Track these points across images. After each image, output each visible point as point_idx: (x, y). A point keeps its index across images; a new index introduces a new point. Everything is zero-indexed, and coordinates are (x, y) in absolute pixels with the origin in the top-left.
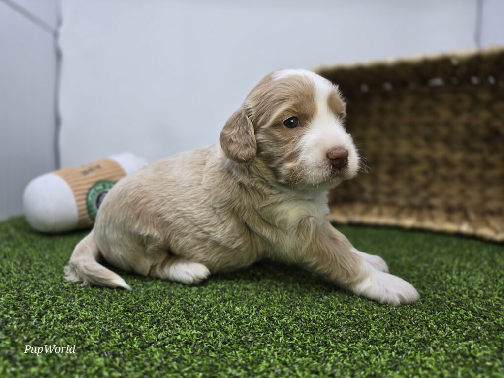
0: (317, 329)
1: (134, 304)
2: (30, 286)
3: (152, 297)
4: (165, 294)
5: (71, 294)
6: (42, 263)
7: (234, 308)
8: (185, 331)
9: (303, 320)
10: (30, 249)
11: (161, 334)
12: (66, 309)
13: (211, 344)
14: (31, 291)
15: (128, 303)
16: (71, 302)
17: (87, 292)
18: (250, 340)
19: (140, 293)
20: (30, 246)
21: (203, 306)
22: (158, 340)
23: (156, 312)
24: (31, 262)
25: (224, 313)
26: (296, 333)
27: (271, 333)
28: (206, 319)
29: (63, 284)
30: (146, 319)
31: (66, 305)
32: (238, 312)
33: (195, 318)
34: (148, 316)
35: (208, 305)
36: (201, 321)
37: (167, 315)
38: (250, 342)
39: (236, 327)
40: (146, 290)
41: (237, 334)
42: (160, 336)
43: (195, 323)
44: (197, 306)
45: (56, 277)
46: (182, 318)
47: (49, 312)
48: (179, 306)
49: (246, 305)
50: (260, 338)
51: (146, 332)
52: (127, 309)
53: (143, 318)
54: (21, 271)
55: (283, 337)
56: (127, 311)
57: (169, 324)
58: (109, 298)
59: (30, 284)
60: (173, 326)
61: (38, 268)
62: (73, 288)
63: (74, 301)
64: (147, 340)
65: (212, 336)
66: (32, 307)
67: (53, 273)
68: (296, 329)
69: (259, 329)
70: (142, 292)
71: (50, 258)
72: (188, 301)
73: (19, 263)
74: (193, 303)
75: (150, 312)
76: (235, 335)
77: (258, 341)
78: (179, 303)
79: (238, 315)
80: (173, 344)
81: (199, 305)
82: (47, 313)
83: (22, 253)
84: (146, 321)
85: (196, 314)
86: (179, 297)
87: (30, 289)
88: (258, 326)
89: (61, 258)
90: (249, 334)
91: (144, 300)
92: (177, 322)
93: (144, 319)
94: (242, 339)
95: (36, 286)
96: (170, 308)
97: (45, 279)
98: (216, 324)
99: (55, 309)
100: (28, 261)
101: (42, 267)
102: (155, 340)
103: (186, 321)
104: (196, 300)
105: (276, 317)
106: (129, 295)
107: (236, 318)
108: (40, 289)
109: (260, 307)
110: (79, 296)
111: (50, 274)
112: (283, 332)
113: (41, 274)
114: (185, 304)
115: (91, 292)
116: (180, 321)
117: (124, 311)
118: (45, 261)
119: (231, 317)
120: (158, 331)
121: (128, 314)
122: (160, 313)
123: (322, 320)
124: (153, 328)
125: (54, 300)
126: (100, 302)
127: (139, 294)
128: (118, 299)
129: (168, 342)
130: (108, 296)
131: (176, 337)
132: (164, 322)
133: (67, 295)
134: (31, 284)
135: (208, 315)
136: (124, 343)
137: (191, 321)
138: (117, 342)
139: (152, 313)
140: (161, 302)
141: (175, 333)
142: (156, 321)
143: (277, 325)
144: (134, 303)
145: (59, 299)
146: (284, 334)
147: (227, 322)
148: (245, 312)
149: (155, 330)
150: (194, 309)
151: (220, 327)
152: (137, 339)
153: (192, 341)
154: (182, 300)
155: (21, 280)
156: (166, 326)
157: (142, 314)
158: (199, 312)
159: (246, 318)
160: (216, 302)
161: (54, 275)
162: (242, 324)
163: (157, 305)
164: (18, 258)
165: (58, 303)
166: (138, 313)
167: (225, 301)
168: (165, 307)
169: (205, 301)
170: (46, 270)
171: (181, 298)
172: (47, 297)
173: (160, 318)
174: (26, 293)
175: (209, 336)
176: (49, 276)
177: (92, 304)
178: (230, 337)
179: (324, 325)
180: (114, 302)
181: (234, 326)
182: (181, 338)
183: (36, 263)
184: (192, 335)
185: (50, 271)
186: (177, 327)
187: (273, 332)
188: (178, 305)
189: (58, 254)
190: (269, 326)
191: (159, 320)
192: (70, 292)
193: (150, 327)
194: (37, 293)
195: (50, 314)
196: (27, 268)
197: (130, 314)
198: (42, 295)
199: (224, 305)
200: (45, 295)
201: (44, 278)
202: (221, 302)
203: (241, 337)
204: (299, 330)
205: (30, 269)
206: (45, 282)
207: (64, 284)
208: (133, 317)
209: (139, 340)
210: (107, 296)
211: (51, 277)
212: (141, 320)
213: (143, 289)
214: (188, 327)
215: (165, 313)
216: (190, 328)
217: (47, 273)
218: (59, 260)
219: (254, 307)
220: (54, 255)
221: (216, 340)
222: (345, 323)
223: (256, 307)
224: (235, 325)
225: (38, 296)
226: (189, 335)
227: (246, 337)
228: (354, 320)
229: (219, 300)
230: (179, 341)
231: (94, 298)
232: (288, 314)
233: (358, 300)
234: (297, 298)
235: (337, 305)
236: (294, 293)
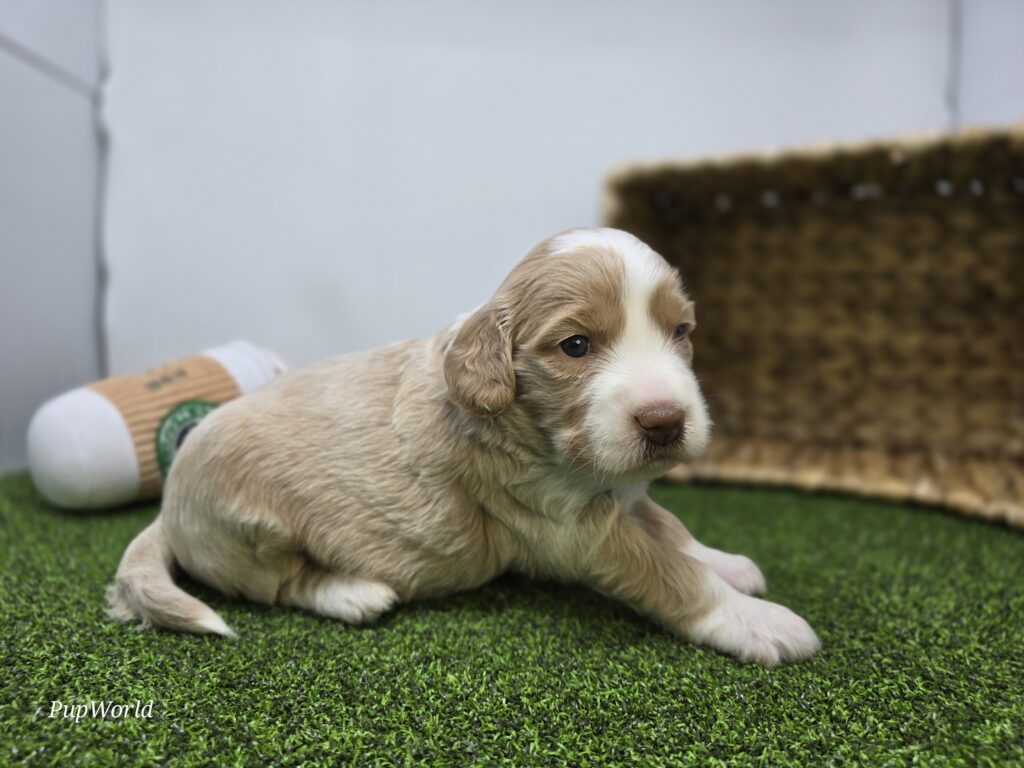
0: (608, 724)
1: (242, 671)
2: (34, 633)
3: (279, 654)
4: (306, 645)
5: (116, 648)
6: (62, 579)
7: (444, 675)
8: (339, 730)
9: (580, 702)
10: (41, 547)
11: (292, 738)
12: (103, 684)
13: (390, 761)
14: (35, 642)
15: (230, 668)
16: (114, 666)
17: (148, 645)
18: (469, 750)
19: (257, 644)
20: (42, 540)
21: (382, 673)
22: (284, 751)
23: (286, 687)
24: (39, 576)
25: (423, 688)
26: (565, 733)
27: (514, 733)
28: (384, 702)
29: (100, 627)
30: (264, 704)
31: (103, 675)
32: (452, 685)
33: (363, 702)
34: (269, 696)
35: (391, 670)
36: (374, 707)
37: (306, 694)
38: (470, 754)
39: (445, 721)
40: (269, 637)
41: (445, 736)
42: (287, 745)
43: (362, 712)
44: (369, 674)
45: (89, 610)
46: (337, 700)
47: (68, 691)
48: (333, 674)
49: (469, 668)
50: (491, 745)
51: (261, 733)
52: (226, 682)
53: (258, 702)
54: (18, 597)
55: (537, 742)
56: (227, 686)
57: (309, 717)
58: (192, 657)
59: (33, 626)
60: (318, 719)
61: (52, 591)
62: (121, 634)
63: (121, 665)
64: (261, 752)
65: (393, 742)
66: (36, 678)
67: (83, 600)
68: (565, 723)
69: (490, 725)
70: (260, 642)
71: (79, 566)
72: (353, 662)
73: (14, 579)
74: (361, 666)
75: (273, 688)
76: (440, 738)
77: (486, 751)
78: (333, 665)
79: (451, 692)
80: (314, 761)
81: (373, 670)
82: (64, 693)
83: (22, 557)
84: (261, 710)
85: (367, 692)
86: (335, 653)
87: (33, 640)
88: (489, 718)
89: (102, 566)
90: (469, 737)
91: (262, 659)
92: (327, 710)
93: (259, 705)
94: (454, 748)
95: (46, 631)
96: (315, 678)
97: (66, 616)
98: (404, 715)
99: (82, 684)
100: (33, 574)
101: (61, 587)
102: (277, 753)
103: (344, 709)
104: (369, 658)
105: (528, 696)
106: (234, 648)
107: (445, 700)
108: (53, 638)
109: (497, 672)
110: (133, 654)
111: (78, 602)
112: (537, 732)
113: (57, 605)
114: (346, 668)
115: (157, 644)
116: (330, 708)
117: (220, 685)
118: (68, 573)
119: (437, 698)
120: (285, 731)
121: (228, 692)
122: (292, 691)
123: (619, 702)
124: (276, 725)
125: (80, 662)
126: (173, 666)
127: (254, 646)
128: (210, 659)
129: (303, 756)
130: (191, 651)
131: (321, 744)
132: (301, 712)
133: (108, 651)
134: (37, 626)
135: (389, 693)
136: (214, 759)
137: (354, 707)
138: (200, 758)
139: (277, 691)
140: (298, 666)
141: (319, 736)
142: (282, 708)
143: (528, 713)
144: (243, 667)
145: (89, 660)
146: (540, 735)
147: (428, 709)
148: (466, 684)
149: (281, 729)
150: (363, 681)
151: (413, 720)
152: (242, 749)
153: (353, 755)
154: (340, 659)
155: (17, 618)
156: (302, 721)
157: (258, 692)
158: (372, 687)
159: (467, 699)
160: (409, 664)
161: (84, 606)
162: (457, 713)
163: (289, 671)
164: (14, 566)
165: (88, 670)
166: (249, 691)
167: (428, 660)
168: (305, 675)
169: (387, 662)
170: (69, 595)
171: (339, 656)
172: (67, 655)
173: (292, 702)
174: (25, 649)
175: (387, 742)
176: (75, 608)
177: (157, 672)
178: (429, 743)
179: (623, 713)
180: (201, 667)
181: (441, 718)
182: (331, 747)
183: (50, 579)
184: (354, 740)
185: (76, 596)
186: (324, 721)
187: (517, 730)
188: (331, 671)
189: (96, 558)
190: (510, 718)
191: (290, 706)
192: (114, 644)
193: (271, 723)
194: (47, 648)
195: (69, 695)
196: (31, 589)
197: (231, 693)
198: (58, 651)
199: (425, 670)
200: (63, 651)
201: (63, 613)
202: (418, 663)
203: (451, 744)
204: (570, 725)
205: (37, 593)
206: (64, 622)
207: (104, 626)
208: (238, 700)
209: (247, 753)
210: (188, 653)
211: (78, 610)
212: (253, 707)
213: (263, 635)
214: (347, 722)
215: (303, 690)
216: (351, 724)
217: (71, 601)
218: (98, 570)
219: (485, 673)
220: (89, 558)
221: (400, 751)
222: (665, 708)
223: (488, 673)
224: (443, 715)
225: (49, 655)
226: (347, 739)
227: (461, 744)
228: (685, 702)
229: (415, 657)
230: (326, 754)
231: (161, 658)
232: (552, 688)
233: (696, 655)
234: (574, 651)
235: (654, 666)
236: (569, 641)
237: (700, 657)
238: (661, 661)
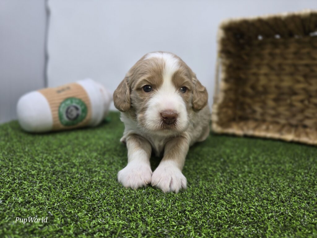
0: (222, 226)
1: (79, 192)
2: (7, 172)
3: (94, 187)
4: (104, 184)
5: (35, 180)
6: (22, 154)
7: (155, 200)
8: (113, 220)
9: (210, 216)
10: (18, 143)
11: (94, 222)
12: (27, 193)
13: (132, 235)
14: (7, 175)
15: (75, 190)
16: (33, 186)
17: (46, 179)
18: (165, 233)
19: (86, 182)
20: (19, 141)
21: (131, 198)
22: (90, 227)
23: (94, 200)
24: (15, 152)
25: (146, 205)
26: (204, 229)
27: (183, 227)
28: (131, 209)
29: (31, 172)
30: (85, 206)
31: (27, 190)
32: (158, 204)
33: (123, 208)
34: (87, 203)
35: (135, 197)
36: (127, 211)
37: (102, 204)
38: (165, 235)
39: (155, 219)
40: (91, 180)
41: (155, 226)
42: (92, 224)
43: (122, 213)
44: (126, 197)
45: (29, 165)
46: (113, 207)
47: (14, 195)
48: (112, 196)
49: (165, 198)
50: (174, 231)
51: (82, 218)
52: (72, 196)
53: (83, 205)
54: (6, 159)
55: (193, 232)
56: (72, 198)
57: (101, 213)
58: (61, 185)
59: (8, 170)
60: (105, 214)
61: (18, 158)
62: (38, 175)
63: (35, 186)
64: (81, 226)
65: (134, 227)
66: (4, 189)
67: (27, 162)
68: (205, 224)
69: (173, 223)
70: (87, 181)
71: (29, 150)
72: (120, 192)
73: (6, 153)
74: (123, 194)
75: (89, 200)
76: (153, 227)
77: (172, 234)
78: (113, 193)
79: (157, 207)
80: (102, 232)
81: (128, 196)
82: (12, 195)
83: (11, 146)
84: (84, 209)
85: (125, 205)
86: (114, 188)
87: (6, 175)
88: (173, 219)
89: (37, 151)
90: (165, 227)
91: (87, 188)
92: (109, 211)
93: (83, 206)
94: (159, 231)
95: (12, 172)
96: (106, 197)
97: (21, 167)
98: (139, 216)
99: (19, 192)
100: (13, 152)
101: (21, 157)
102: (87, 227)
103: (116, 211)
104: (127, 191)
105: (189, 211)
106: (77, 183)
107: (155, 211)
108: (14, 174)
109: (175, 201)
110: (40, 183)
111: (25, 162)
112: (193, 228)
113: (18, 163)
114: (118, 194)
115: (50, 179)
116: (110, 210)
117: (69, 197)
118: (24, 152)
119: (152, 209)
120: (91, 218)
121: (72, 200)
122: (96, 202)
123: (226, 217)
124: (88, 215)
125: (21, 184)
126: (54, 188)
127: (84, 183)
128: (67, 187)
129: (97, 230)
130: (61, 183)
131: (105, 225)
132: (99, 211)
133: (32, 181)
134: (9, 170)
135: (133, 205)
136: (62, 228)
137: (119, 210)
138: (57, 227)
139: (91, 201)
140: (100, 192)
141: (105, 222)
142: (91, 209)
143: (189, 219)
144: (79, 191)
145: (24, 183)
146: (195, 229)
147: (149, 213)
148: (163, 204)
149: (90, 217)
150: (124, 200)
151: (143, 218)
152: (74, 224)
153: (117, 231)
154: (116, 191)
155: (3, 167)
156: (98, 214)
157: (83, 201)
158: (127, 202)
159: (164, 210)
160: (141, 194)
161: (27, 164)
162: (160, 216)
163: (96, 194)
164: (7, 149)
165: (23, 188)
166: (80, 200)
167: (149, 194)
168: (102, 196)
169: (133, 193)
170: (23, 159)
171: (115, 189)
172: (17, 181)
173: (96, 206)
174: (3, 178)
175: (131, 227)
176: (24, 164)
177: (48, 190)
178: (149, 228)
179: (228, 222)
180: (64, 190)
181: (154, 218)
182: (109, 227)
183: (18, 154)
184: (118, 225)
185: (25, 160)
186: (107, 215)
187: (185, 226)
188: (112, 195)
189: (35, 147)
190: (181, 220)
191: (95, 208)
192: (34, 178)
193: (87, 214)
194: (11, 178)
195: (14, 196)
196: (11, 157)
197: (73, 201)
198: (14, 179)
199: (148, 198)
200: (16, 179)
201: (19, 166)
202: (145, 195)
203: (157, 230)
204: (207, 226)
205: (12, 158)
206: (19, 169)
207: (32, 171)
208: (75, 204)
209: (75, 226)
210: (60, 184)
211: (25, 165)
212: (81, 207)
213: (89, 179)
214: (116, 217)
215: (100, 202)
216: (118, 218)
217: (23, 162)
218: (35, 152)
219: (171, 201)
220: (33, 148)
221: (136, 231)
222: (245, 221)
223: (172, 200)
224: (154, 217)
225: (11, 181)
226: (116, 223)
227: (162, 230)
228: (253, 219)
229: (144, 192)
230: (106, 230)
231: (50, 184)
232: (198, 209)
233: (255, 199)
234: (206, 194)
235: (238, 203)
236: (203, 190)
237: (256, 200)
238: (240, 200)
